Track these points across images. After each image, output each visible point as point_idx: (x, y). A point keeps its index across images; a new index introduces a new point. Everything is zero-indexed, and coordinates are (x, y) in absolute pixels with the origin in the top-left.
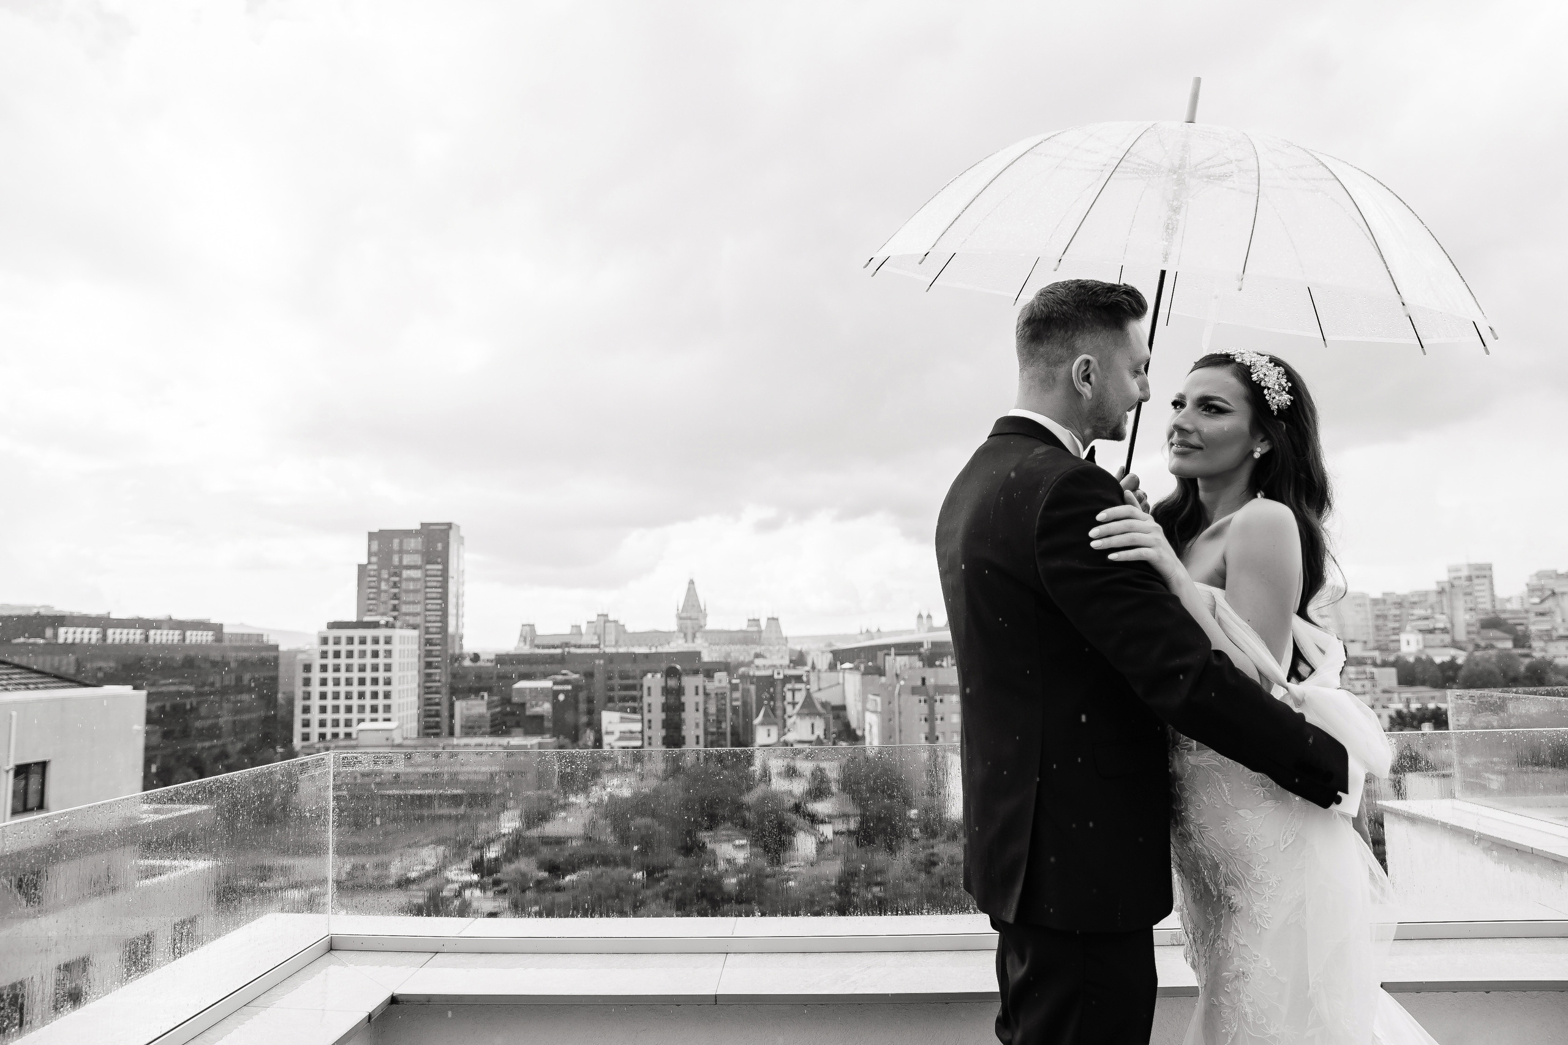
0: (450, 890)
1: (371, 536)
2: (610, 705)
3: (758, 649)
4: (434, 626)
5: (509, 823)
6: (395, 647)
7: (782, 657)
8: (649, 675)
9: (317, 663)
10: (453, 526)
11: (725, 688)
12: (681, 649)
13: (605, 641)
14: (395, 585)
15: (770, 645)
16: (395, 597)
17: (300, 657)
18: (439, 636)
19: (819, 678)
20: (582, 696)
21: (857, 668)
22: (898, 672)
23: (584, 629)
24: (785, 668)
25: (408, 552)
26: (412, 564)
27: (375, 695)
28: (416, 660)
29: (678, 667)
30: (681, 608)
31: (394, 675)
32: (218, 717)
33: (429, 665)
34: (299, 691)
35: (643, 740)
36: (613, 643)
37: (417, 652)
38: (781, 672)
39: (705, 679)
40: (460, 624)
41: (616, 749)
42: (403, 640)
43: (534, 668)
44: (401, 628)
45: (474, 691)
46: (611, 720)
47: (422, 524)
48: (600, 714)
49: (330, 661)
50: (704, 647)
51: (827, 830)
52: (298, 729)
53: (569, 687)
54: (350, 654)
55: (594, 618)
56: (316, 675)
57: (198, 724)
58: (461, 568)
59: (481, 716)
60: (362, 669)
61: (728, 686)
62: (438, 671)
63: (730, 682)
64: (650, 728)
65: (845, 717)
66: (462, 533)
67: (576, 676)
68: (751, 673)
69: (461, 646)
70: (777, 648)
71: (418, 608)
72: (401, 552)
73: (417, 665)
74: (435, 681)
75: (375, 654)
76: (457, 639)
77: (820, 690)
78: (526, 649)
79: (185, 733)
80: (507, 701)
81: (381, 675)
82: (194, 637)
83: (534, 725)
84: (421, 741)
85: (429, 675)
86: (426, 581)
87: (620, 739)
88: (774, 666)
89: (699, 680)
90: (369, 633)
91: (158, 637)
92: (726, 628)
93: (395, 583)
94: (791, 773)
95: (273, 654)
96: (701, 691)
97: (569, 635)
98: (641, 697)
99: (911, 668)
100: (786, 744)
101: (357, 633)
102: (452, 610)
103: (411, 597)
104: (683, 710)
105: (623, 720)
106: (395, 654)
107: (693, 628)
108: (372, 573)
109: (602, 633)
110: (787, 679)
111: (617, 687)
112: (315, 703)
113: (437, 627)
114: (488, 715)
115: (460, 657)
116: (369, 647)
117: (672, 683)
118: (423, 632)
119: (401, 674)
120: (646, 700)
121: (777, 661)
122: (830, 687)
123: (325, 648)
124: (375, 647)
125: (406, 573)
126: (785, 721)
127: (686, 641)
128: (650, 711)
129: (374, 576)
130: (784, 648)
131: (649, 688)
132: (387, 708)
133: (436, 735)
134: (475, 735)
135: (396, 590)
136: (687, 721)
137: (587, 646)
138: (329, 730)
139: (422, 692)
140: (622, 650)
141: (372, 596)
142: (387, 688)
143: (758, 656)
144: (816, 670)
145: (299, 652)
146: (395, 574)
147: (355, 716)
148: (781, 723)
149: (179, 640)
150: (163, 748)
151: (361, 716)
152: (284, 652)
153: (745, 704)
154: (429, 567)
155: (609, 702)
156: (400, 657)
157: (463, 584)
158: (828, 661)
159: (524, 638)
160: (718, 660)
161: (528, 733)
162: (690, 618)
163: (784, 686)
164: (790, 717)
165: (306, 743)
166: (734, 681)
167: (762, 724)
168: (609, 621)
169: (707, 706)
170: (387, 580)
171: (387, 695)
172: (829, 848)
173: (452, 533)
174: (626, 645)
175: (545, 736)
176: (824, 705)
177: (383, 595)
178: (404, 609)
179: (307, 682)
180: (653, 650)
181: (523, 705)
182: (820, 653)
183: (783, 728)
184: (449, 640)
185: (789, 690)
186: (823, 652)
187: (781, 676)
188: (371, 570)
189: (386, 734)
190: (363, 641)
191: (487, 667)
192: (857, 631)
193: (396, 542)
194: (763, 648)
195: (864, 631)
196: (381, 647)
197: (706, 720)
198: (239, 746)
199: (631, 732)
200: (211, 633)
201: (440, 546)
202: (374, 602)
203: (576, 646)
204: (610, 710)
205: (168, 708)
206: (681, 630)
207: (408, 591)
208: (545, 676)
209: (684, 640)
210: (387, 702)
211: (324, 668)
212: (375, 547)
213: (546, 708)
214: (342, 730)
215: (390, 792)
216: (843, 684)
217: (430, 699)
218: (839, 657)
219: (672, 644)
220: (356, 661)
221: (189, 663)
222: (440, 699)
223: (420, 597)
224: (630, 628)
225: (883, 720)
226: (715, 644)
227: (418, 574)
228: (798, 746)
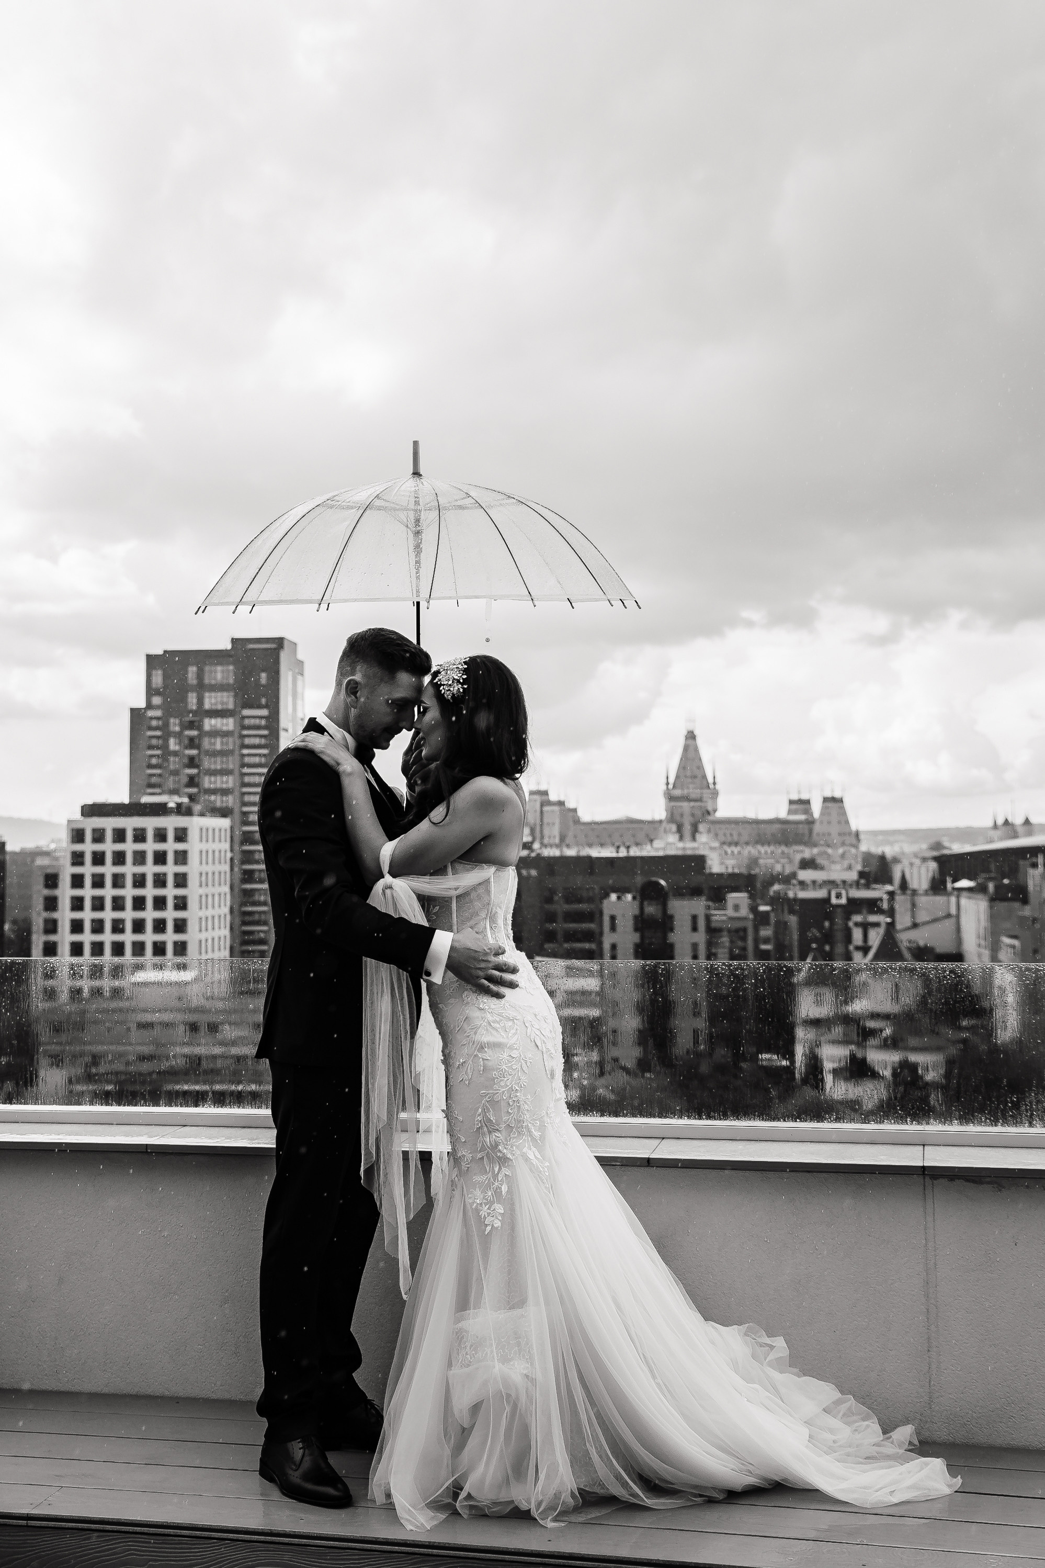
1: (152, 661)
2: (550, 946)
3: (807, 853)
6: (194, 846)
7: (850, 868)
8: (614, 897)
9: (67, 871)
10: (286, 644)
11: (745, 919)
12: (672, 852)
13: (542, 837)
14: (192, 743)
15: (828, 846)
16: (192, 762)
17: (40, 862)
19: (914, 905)
21: (981, 889)
24: (851, 886)
25: (214, 688)
26: (219, 707)
27: (160, 926)
29: (664, 882)
30: (672, 780)
31: (193, 892)
34: (38, 919)
36: (557, 841)
38: (844, 893)
39: (711, 903)
42: (205, 834)
44: (202, 814)
47: (234, 641)
49: (88, 870)
50: (712, 849)
54: (119, 858)
56: (65, 893)
60: (140, 882)
61: (751, 915)
63: (755, 910)
66: (300, 656)
68: (791, 894)
70: (841, 851)
71: (229, 782)
72: (201, 687)
75: (160, 858)
77: (915, 925)
81: (170, 892)
86: (242, 737)
88: (832, 883)
89: (699, 905)
90: (150, 823)
92: (751, 815)
93: (191, 739)
96: (701, 924)
98: (601, 934)
100: (847, 1020)
101: (130, 823)
103: (217, 764)
104: (673, 956)
106: (193, 858)
107: (693, 815)
108: (154, 723)
109: (538, 822)
110: (855, 905)
111: (560, 915)
112: (64, 937)
116: (150, 846)
117: (651, 909)
119: (202, 891)
120: (608, 936)
121: (837, 872)
122: (935, 920)
123: (78, 847)
124: (161, 846)
125: (209, 724)
127: (681, 838)
128: (614, 956)
129: (156, 728)
130: (853, 851)
131: (613, 918)
132: (181, 948)
135: (193, 752)
140: (571, 852)
141: (154, 761)
142: (181, 914)
143: (807, 864)
144: (909, 892)
145: (39, 853)
146: (191, 725)
147: (128, 959)
151: (139, 960)
152: (14, 853)
153: (780, 946)
154: (246, 712)
155: (551, 941)
156: (201, 862)
158: (930, 875)
160: (737, 871)
162: (687, 799)
163: (849, 919)
166: (763, 908)
168: (549, 803)
169: (714, 949)
170: (179, 735)
171: (180, 927)
173: (284, 656)
174: (578, 844)
176: (922, 952)
177: (173, 759)
178: (208, 782)
179: (51, 904)
180: (623, 853)
182: (918, 862)
185: (857, 924)
186: (924, 860)
187: (843, 901)
188: (152, 718)
190: (140, 836)
193: (192, 670)
194: (815, 851)
195: (1000, 821)
196: (170, 846)
201: (264, 677)
202: (157, 770)
206: (671, 818)
207: (214, 754)
209: (677, 836)
210: (180, 937)
211: (77, 881)
212: (158, 679)
216: (958, 917)
218: (950, 867)
219: (658, 844)
220: (129, 870)
224: (585, 816)
226: (730, 844)
227: (229, 724)
228: (871, 1024)
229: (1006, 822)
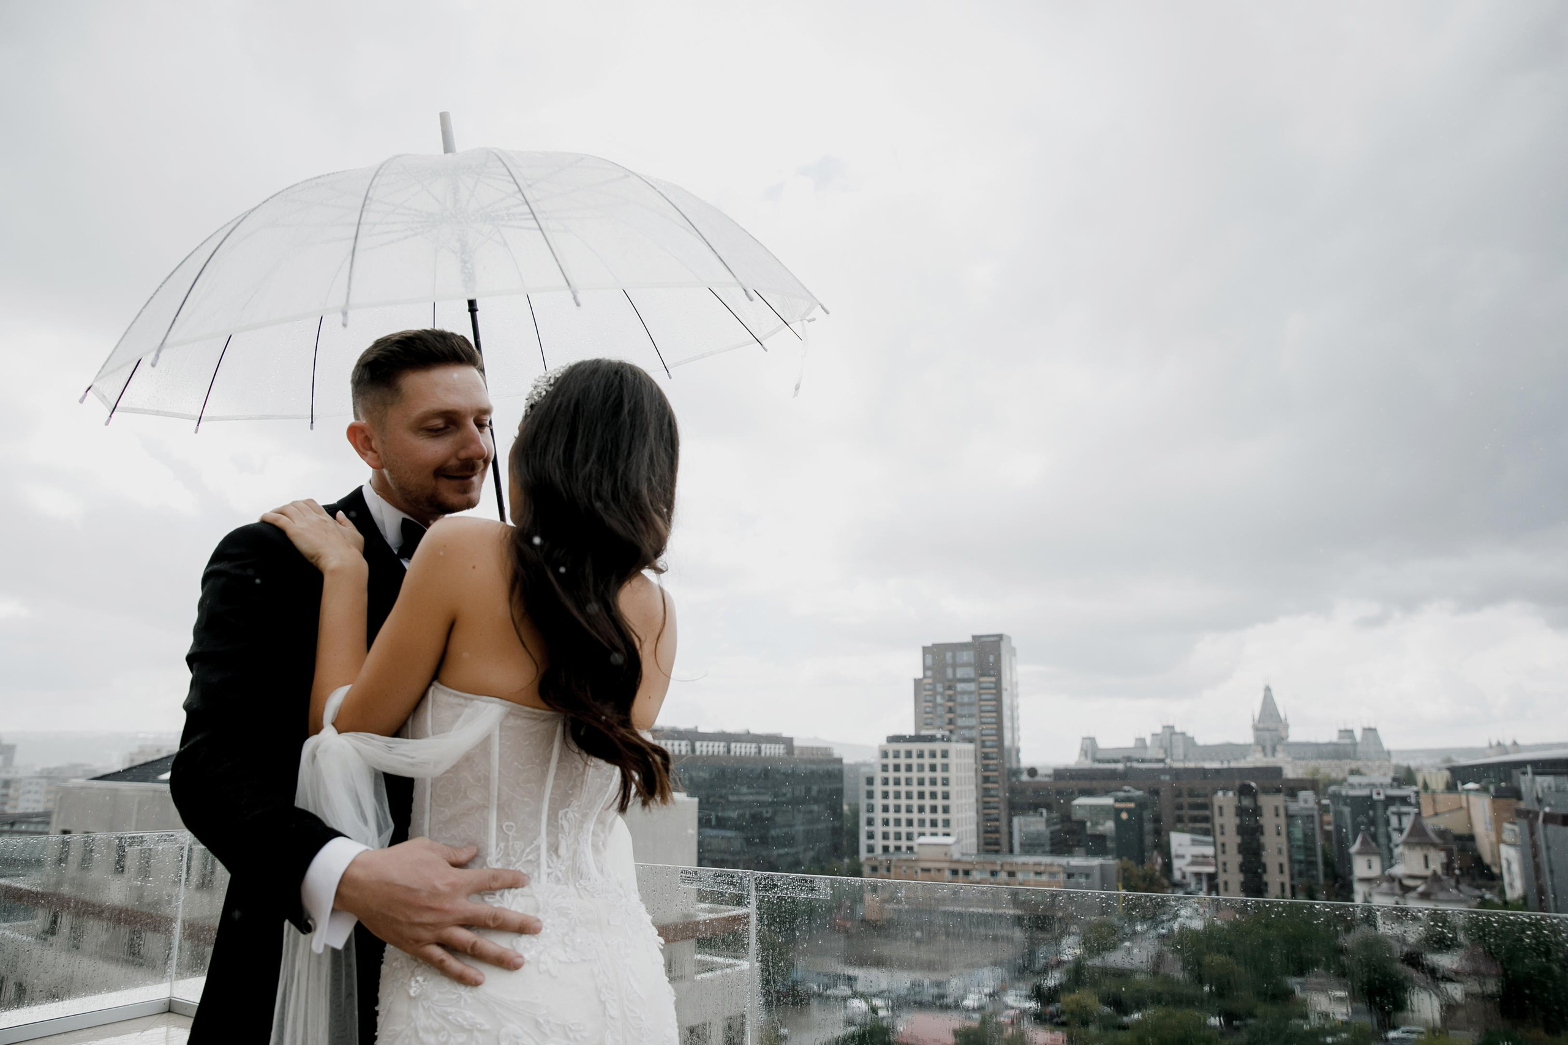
0: (1008, 1016)
1: (926, 650)
2: (1179, 826)
3: (1354, 765)
4: (990, 740)
5: (1070, 949)
6: (953, 761)
7: (1385, 775)
8: (1220, 793)
9: (879, 776)
10: (1004, 638)
11: (1312, 809)
12: (1259, 764)
13: (1171, 755)
14: (950, 699)
15: (1368, 760)
16: (950, 710)
17: (864, 770)
18: (995, 750)
19: (1434, 801)
20: (1147, 815)
21: (1485, 790)
22: (1540, 796)
23: (1148, 742)
24: (1387, 787)
25: (961, 665)
26: (966, 677)
27: (934, 809)
28: (973, 774)
29: (1253, 784)
30: (1257, 717)
31: (952, 789)
32: (791, 826)
33: (986, 779)
34: (863, 804)
35: (1216, 865)
36: (1182, 757)
37: (974, 766)
38: (1382, 792)
39: (1288, 798)
40: (1016, 737)
41: (1188, 876)
42: (959, 754)
43: (1095, 784)
44: (957, 742)
45: (1034, 807)
46: (1181, 843)
47: (972, 636)
48: (1168, 835)
49: (891, 775)
50: (1287, 762)
51: (1456, 991)
52: (863, 841)
53: (1132, 805)
54: (909, 768)
55: (1159, 730)
56: (878, 788)
57: (773, 833)
58: (1014, 680)
59: (1039, 835)
60: (921, 782)
61: (1316, 807)
62: (995, 786)
63: (1319, 803)
64: (1224, 852)
65: (1475, 850)
66: (1014, 643)
67: (1139, 793)
68: (1344, 793)
69: (1018, 760)
70: (1377, 763)
71: (973, 722)
72: (954, 666)
73: (974, 780)
74: (993, 796)
75: (933, 768)
76: (1014, 753)
77: (1436, 814)
78: (1088, 764)
79: (764, 841)
80: (1066, 818)
81: (939, 789)
82: (768, 750)
83: (1097, 845)
84: (982, 858)
85: (986, 790)
86: (980, 694)
87: (1193, 863)
88: (1374, 785)
89: (1279, 800)
90: (926, 747)
91: (737, 749)
92: (1312, 739)
93: (950, 697)
94: (1400, 915)
95: (837, 766)
96: (1282, 812)
97: (1134, 748)
98: (1213, 817)
99: (1558, 790)
100: (1392, 879)
101: (915, 747)
102: (1007, 723)
103: (966, 710)
104: (1262, 833)
105: (1194, 843)
106: (952, 768)
107: (1273, 740)
108: (928, 687)
109: (1169, 746)
110: (1390, 800)
111: (1186, 806)
112: (879, 815)
113: (993, 741)
114: (1048, 833)
115: (1016, 772)
116: (927, 761)
117: (1246, 802)
118: (979, 747)
119: (959, 788)
120: (1218, 821)
121: (1377, 778)
122: (1450, 811)
123: (885, 761)
124: (933, 761)
125: (960, 687)
126: (1390, 851)
127: (1265, 755)
128: (1222, 833)
129: (929, 690)
130: (1386, 763)
131: (1221, 808)
132: (947, 823)
133: (997, 852)
134: (1035, 853)
135: (951, 704)
136: (1267, 846)
137: (1150, 761)
138: (892, 843)
139: (980, 808)
140: (1191, 765)
141: (928, 710)
142: (946, 802)
143: (1355, 772)
144: (1429, 791)
145: (863, 765)
146: (950, 688)
147: (915, 829)
148: (1385, 852)
149: (755, 753)
150: (745, 853)
151: (922, 830)
152: (850, 765)
153: (1339, 828)
154: (982, 679)
155: (1180, 823)
156: (957, 771)
157: (1017, 696)
158: (1445, 780)
159: (1084, 752)
160: (1305, 776)
161: (1091, 853)
162: (1268, 730)
163: (1386, 808)
164: (1397, 846)
165: (870, 855)
166: (1325, 802)
167: (1360, 853)
168: (1176, 734)
169: (1291, 829)
170: (942, 694)
171: (946, 810)
172: (1461, 1014)
173: (1003, 645)
174: (1195, 760)
175: (1107, 857)
176: (1442, 834)
177: (939, 709)
178: (960, 722)
179: (870, 795)
180: (1225, 765)
181: (1083, 823)
182: (1434, 771)
183: (1389, 860)
184: (1006, 754)
185: (1393, 813)
186: (1439, 769)
187: (1382, 797)
188: (926, 684)
189: (944, 849)
190: (921, 755)
191: (1045, 783)
192: (1485, 744)
193: (949, 655)
194: (1359, 763)
195: (1494, 743)
196: (939, 761)
197: (1291, 847)
198: (811, 854)
199: (1204, 856)
200: (782, 746)
201: (991, 658)
202: (930, 716)
203: (1137, 761)
204: (1183, 831)
205: (747, 816)
206: (1258, 742)
207: (963, 705)
208: (1106, 792)
209: (1262, 754)
210: (946, 816)
211: (885, 781)
212: (929, 661)
213: (1109, 826)
214: (904, 843)
215: (951, 909)
216: (1468, 808)
217: (989, 814)
218: (1459, 775)
219: (1249, 759)
220: (915, 775)
221: (766, 774)
222: (999, 814)
223: (975, 710)
224: (1201, 741)
225: (1524, 856)
226: (1299, 759)
227: (971, 687)
228: (1408, 882)
229: (1499, 744)
